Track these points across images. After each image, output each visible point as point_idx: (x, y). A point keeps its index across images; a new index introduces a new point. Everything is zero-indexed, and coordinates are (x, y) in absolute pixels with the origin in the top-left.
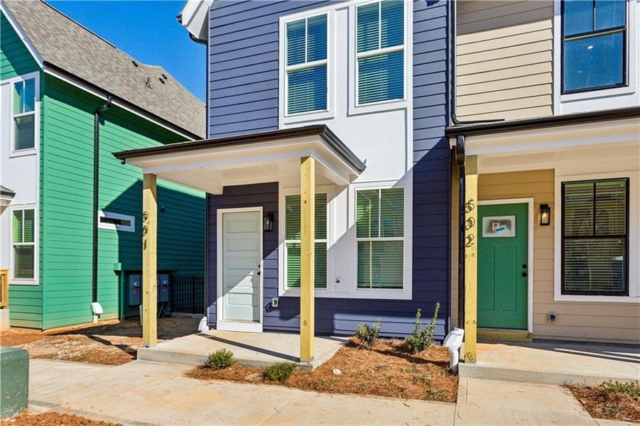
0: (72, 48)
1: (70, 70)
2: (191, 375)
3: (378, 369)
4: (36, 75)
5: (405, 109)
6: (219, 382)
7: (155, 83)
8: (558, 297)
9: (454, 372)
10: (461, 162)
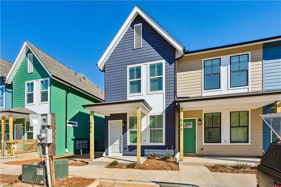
0: (58, 70)
1: (59, 77)
2: (106, 167)
3: (158, 164)
4: (48, 79)
5: (163, 93)
6: (115, 169)
7: (82, 80)
8: (204, 144)
9: (178, 164)
10: (179, 109)
